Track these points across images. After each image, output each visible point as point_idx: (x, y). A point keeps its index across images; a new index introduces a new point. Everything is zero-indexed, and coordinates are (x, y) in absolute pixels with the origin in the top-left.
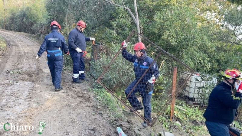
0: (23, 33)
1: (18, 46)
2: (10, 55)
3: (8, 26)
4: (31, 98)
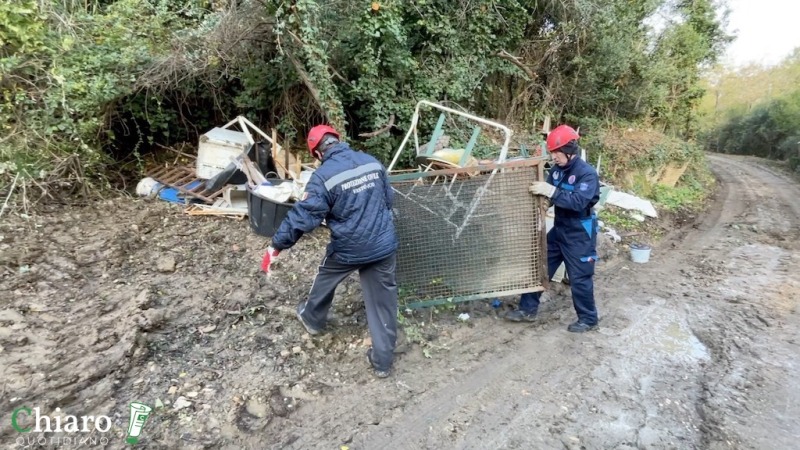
0: (753, 158)
1: (740, 183)
2: (724, 199)
3: (717, 144)
4: (786, 271)
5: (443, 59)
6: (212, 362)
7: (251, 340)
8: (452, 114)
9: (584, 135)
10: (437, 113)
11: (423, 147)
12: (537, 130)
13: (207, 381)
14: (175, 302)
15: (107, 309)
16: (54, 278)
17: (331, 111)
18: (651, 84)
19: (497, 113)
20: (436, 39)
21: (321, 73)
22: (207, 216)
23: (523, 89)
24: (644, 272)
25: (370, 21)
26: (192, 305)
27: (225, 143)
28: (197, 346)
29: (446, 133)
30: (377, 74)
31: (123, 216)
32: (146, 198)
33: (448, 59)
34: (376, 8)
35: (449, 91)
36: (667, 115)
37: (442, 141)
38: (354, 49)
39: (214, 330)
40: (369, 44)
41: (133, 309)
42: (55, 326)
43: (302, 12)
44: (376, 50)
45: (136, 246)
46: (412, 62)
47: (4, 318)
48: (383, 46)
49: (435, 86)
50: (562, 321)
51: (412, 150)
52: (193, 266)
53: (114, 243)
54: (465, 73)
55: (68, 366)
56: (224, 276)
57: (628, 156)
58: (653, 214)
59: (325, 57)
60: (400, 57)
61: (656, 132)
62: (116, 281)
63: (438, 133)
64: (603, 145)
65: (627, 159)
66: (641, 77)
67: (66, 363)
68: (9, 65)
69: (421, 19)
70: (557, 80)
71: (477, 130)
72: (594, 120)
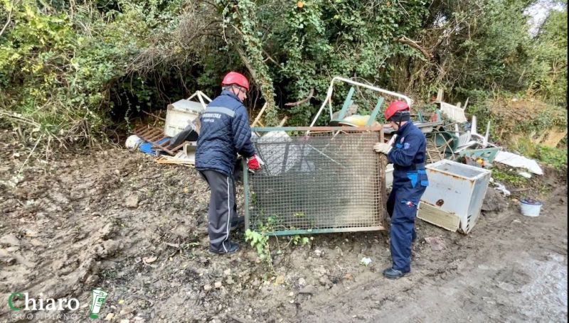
5: (354, 45)
6: (147, 291)
7: (182, 272)
8: (360, 87)
9: (472, 105)
10: (348, 86)
11: (336, 113)
12: (431, 101)
13: (139, 309)
14: (131, 234)
15: (80, 237)
16: (50, 209)
17: (263, 86)
18: (533, 62)
19: (397, 87)
20: (348, 29)
21: (256, 57)
22: (170, 164)
23: (419, 68)
24: (536, 226)
25: (296, 16)
26: (143, 237)
27: (185, 110)
28: (140, 274)
29: (355, 103)
30: (300, 57)
31: (113, 163)
32: (131, 150)
33: (358, 44)
34: (301, 6)
35: (358, 69)
36: (548, 87)
37: (351, 109)
38: (284, 39)
39: (155, 261)
40: (295, 34)
41: (96, 239)
42: (40, 249)
43: (242, 10)
44: (300, 39)
45: (115, 186)
46: (328, 47)
47: (4, 242)
48: (306, 35)
49: (346, 66)
50: (459, 271)
51: (328, 116)
52: (152, 204)
53: (99, 184)
54: (372, 55)
55: (37, 286)
56: (173, 213)
57: (513, 121)
58: (539, 171)
59: (260, 45)
60: (319, 44)
61: (538, 102)
62: (93, 214)
63: (348, 103)
64: (490, 113)
65: (513, 124)
66: (526, 56)
67: (36, 284)
68: (47, 57)
69: (337, 14)
70: (450, 60)
71: (381, 100)
72: (481, 91)
